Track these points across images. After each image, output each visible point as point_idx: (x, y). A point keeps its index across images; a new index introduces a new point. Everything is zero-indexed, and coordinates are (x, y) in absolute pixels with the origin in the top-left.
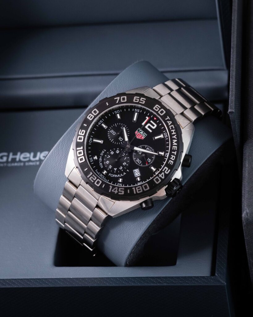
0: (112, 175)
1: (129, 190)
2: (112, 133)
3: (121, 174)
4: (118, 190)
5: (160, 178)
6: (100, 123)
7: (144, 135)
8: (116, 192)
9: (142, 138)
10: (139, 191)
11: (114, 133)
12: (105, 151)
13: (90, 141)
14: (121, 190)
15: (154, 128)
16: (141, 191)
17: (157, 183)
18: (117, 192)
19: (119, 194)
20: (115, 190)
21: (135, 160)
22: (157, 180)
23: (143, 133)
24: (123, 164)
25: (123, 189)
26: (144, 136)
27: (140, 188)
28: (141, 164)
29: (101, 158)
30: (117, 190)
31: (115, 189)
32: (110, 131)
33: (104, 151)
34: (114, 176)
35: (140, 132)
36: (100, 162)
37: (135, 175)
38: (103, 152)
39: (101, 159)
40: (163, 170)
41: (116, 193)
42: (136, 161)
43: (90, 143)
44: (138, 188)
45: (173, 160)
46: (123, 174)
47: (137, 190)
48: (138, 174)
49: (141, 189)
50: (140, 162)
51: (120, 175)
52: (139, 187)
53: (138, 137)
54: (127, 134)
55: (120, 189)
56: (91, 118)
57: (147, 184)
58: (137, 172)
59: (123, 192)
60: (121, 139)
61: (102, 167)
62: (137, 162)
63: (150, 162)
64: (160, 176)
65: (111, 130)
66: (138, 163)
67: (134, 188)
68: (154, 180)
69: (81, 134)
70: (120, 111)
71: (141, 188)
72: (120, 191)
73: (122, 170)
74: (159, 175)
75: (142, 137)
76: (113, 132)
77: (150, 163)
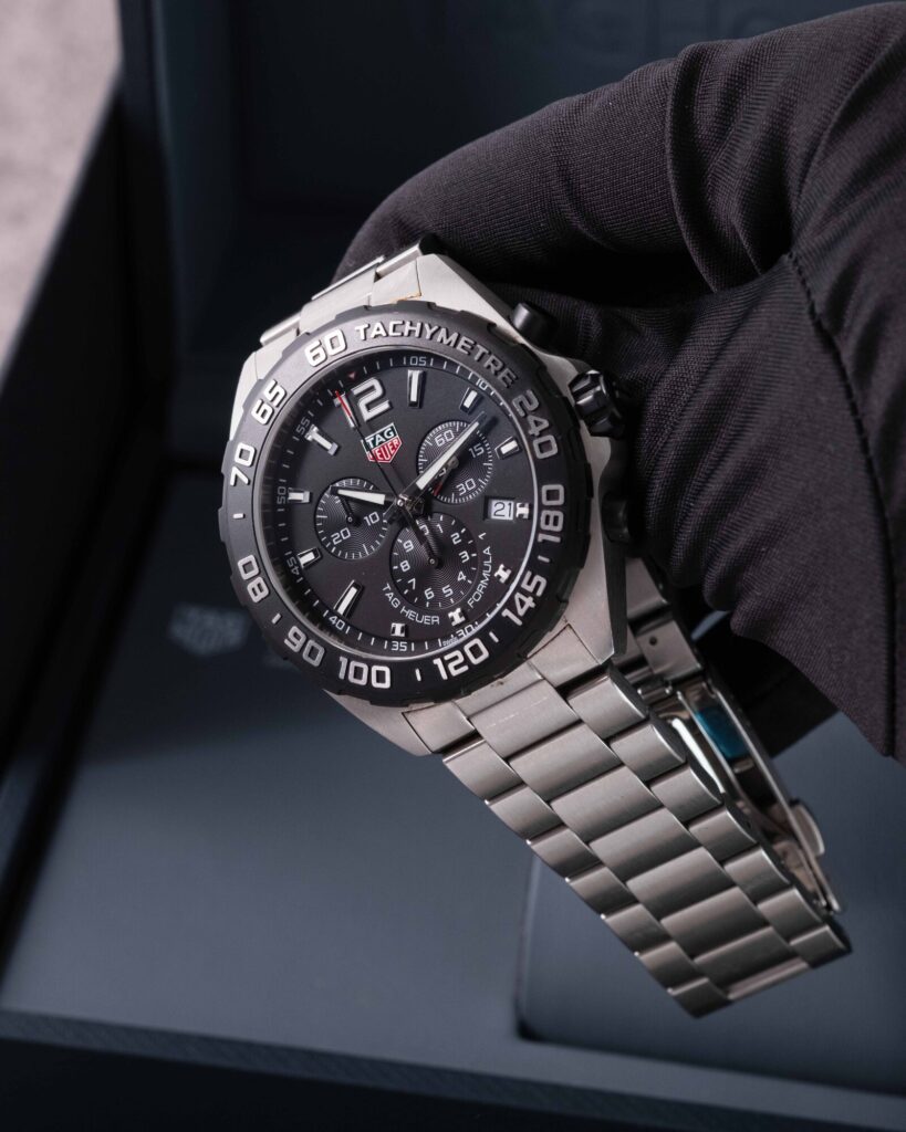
0: (477, 596)
1: (540, 558)
2: (344, 541)
3: (486, 563)
4: (526, 593)
5: (542, 433)
6: (296, 568)
7: (388, 434)
8: (529, 602)
9: (395, 442)
10: (555, 523)
11: (345, 534)
12: (388, 587)
13: (340, 625)
14: (529, 583)
15: (378, 392)
16: (560, 515)
17: (554, 451)
18: (531, 599)
19: (539, 593)
20: (522, 603)
21: (457, 496)
22: (544, 446)
23: (382, 434)
24: (455, 543)
25: (529, 574)
26: (391, 433)
27: (548, 517)
28: (478, 484)
29: (407, 609)
30: (523, 598)
31: (518, 603)
32: (332, 545)
33: (388, 591)
34: (479, 591)
35: (374, 442)
36: (419, 619)
37: (507, 518)
38: (390, 595)
39: (410, 614)
40: (522, 414)
41: (533, 605)
42: (464, 496)
43: (345, 628)
44: (547, 523)
45: (500, 364)
46: (487, 558)
47: (550, 527)
48: (507, 507)
49: (552, 514)
50: (470, 484)
51: (487, 568)
52: (543, 519)
53: (388, 459)
54: (366, 490)
55: (524, 585)
56: (261, 590)
57: (545, 488)
58: (501, 506)
59: (538, 578)
60: (374, 518)
61: (436, 620)
62: (468, 493)
63: (485, 448)
64: (534, 430)
65: (330, 540)
66: (473, 491)
67: (541, 537)
68: (540, 456)
69: (299, 644)
70: (282, 484)
71: (549, 512)
72: (530, 589)
73: (474, 555)
74: (531, 432)
75: (392, 444)
76: (341, 538)
77: (486, 451)
